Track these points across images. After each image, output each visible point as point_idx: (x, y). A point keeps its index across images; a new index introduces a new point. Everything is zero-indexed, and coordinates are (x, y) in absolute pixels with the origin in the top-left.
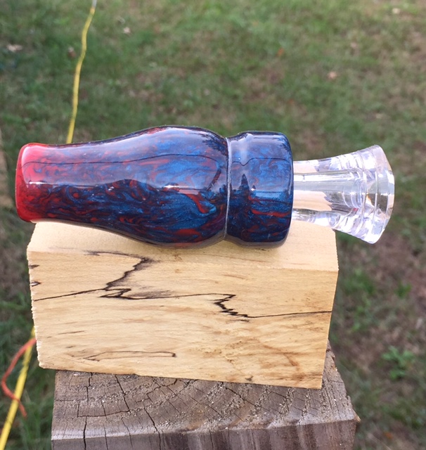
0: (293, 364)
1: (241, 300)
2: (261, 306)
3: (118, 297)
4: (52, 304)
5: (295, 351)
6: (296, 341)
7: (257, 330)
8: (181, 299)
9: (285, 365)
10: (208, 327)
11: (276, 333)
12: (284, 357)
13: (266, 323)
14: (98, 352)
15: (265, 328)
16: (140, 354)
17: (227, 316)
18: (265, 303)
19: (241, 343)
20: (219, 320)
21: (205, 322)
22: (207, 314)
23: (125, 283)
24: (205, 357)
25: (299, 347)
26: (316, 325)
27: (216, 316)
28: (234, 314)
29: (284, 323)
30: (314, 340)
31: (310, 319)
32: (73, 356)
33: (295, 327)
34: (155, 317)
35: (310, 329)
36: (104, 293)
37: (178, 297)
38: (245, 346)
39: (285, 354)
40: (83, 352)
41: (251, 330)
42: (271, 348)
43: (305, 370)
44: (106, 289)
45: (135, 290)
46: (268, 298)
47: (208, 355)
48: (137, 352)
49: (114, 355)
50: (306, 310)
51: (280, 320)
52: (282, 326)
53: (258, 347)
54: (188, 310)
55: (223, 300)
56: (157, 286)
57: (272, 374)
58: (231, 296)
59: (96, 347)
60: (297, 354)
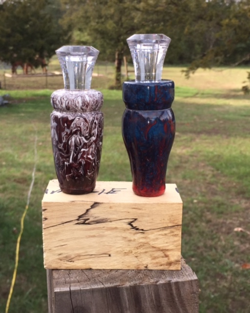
0: (166, 256)
1: (139, 221)
2: (149, 224)
3: (84, 223)
4: (52, 230)
5: (167, 248)
6: (167, 243)
7: (149, 238)
8: (113, 223)
9: (163, 257)
10: (125, 238)
11: (157, 239)
12: (161, 252)
13: (152, 233)
14: (73, 256)
15: (152, 236)
16: (93, 256)
17: (134, 231)
18: (151, 222)
19: (141, 246)
20: (130, 233)
21: (124, 235)
22: (125, 230)
23: (87, 216)
24: (124, 256)
25: (168, 246)
26: (175, 233)
27: (129, 231)
28: (137, 229)
29: (160, 233)
30: (175, 241)
31: (172, 229)
32: (61, 260)
33: (166, 234)
34: (101, 234)
35: (173, 235)
36: (77, 222)
37: (111, 221)
38: (144, 247)
39: (162, 250)
40: (66, 257)
41: (145, 238)
42: (155, 248)
43: (172, 259)
44: (78, 220)
45: (91, 219)
46: (152, 219)
47: (126, 254)
48: (92, 255)
49: (81, 257)
50: (170, 225)
51: (158, 231)
52: (160, 235)
53: (149, 247)
54: (116, 228)
55: (132, 222)
56: (102, 216)
57: (157, 263)
58: (136, 219)
59: (72, 254)
60: (167, 250)
